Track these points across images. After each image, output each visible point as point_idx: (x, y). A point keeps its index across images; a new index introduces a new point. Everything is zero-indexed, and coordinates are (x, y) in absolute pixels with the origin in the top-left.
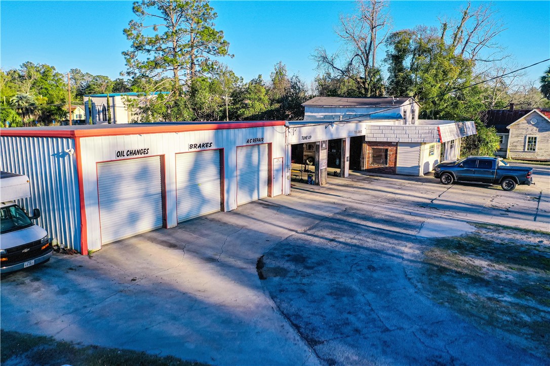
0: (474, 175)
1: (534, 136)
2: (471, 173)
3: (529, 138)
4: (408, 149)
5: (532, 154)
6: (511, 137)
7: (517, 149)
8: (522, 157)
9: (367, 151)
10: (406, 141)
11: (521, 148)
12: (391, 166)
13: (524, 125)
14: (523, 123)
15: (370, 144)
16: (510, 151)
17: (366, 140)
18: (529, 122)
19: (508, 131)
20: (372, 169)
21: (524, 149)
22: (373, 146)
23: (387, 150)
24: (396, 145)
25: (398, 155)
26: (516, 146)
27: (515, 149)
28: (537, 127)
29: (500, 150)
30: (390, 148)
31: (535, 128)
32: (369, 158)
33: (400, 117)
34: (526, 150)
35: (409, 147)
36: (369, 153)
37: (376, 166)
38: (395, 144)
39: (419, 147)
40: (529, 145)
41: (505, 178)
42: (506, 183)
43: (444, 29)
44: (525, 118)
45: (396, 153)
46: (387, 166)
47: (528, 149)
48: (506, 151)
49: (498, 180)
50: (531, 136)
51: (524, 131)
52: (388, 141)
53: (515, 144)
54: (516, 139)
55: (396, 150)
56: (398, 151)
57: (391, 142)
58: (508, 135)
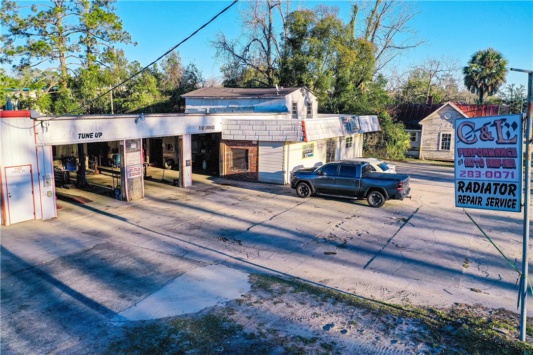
0: (335, 186)
1: (448, 133)
2: (332, 184)
3: (443, 135)
4: (270, 149)
5: (447, 153)
6: (424, 134)
7: (430, 148)
8: (436, 157)
9: (226, 152)
10: (267, 139)
11: (434, 147)
12: (253, 171)
13: (437, 120)
14: (436, 118)
15: (229, 143)
16: (423, 150)
17: (223, 137)
18: (442, 117)
19: (420, 127)
20: (232, 175)
21: (438, 148)
22: (232, 146)
23: (247, 151)
24: (258, 144)
25: (259, 157)
26: (429, 145)
27: (428, 148)
28: (451, 123)
29: (413, 149)
30: (250, 148)
31: (449, 124)
32: (228, 160)
33: (286, 110)
34: (440, 149)
35: (271, 147)
36: (228, 155)
37: (236, 171)
38: (255, 143)
39: (282, 147)
40: (443, 144)
41: (372, 189)
42: (373, 197)
43: (355, 12)
44: (438, 113)
45: (258, 155)
46: (249, 171)
47: (442, 148)
48: (419, 151)
49: (363, 192)
50: (445, 133)
51: (438, 127)
52: (247, 139)
53: (428, 142)
54: (429, 137)
55: (258, 151)
56: (260, 153)
57: (251, 141)
58: (421, 132)
